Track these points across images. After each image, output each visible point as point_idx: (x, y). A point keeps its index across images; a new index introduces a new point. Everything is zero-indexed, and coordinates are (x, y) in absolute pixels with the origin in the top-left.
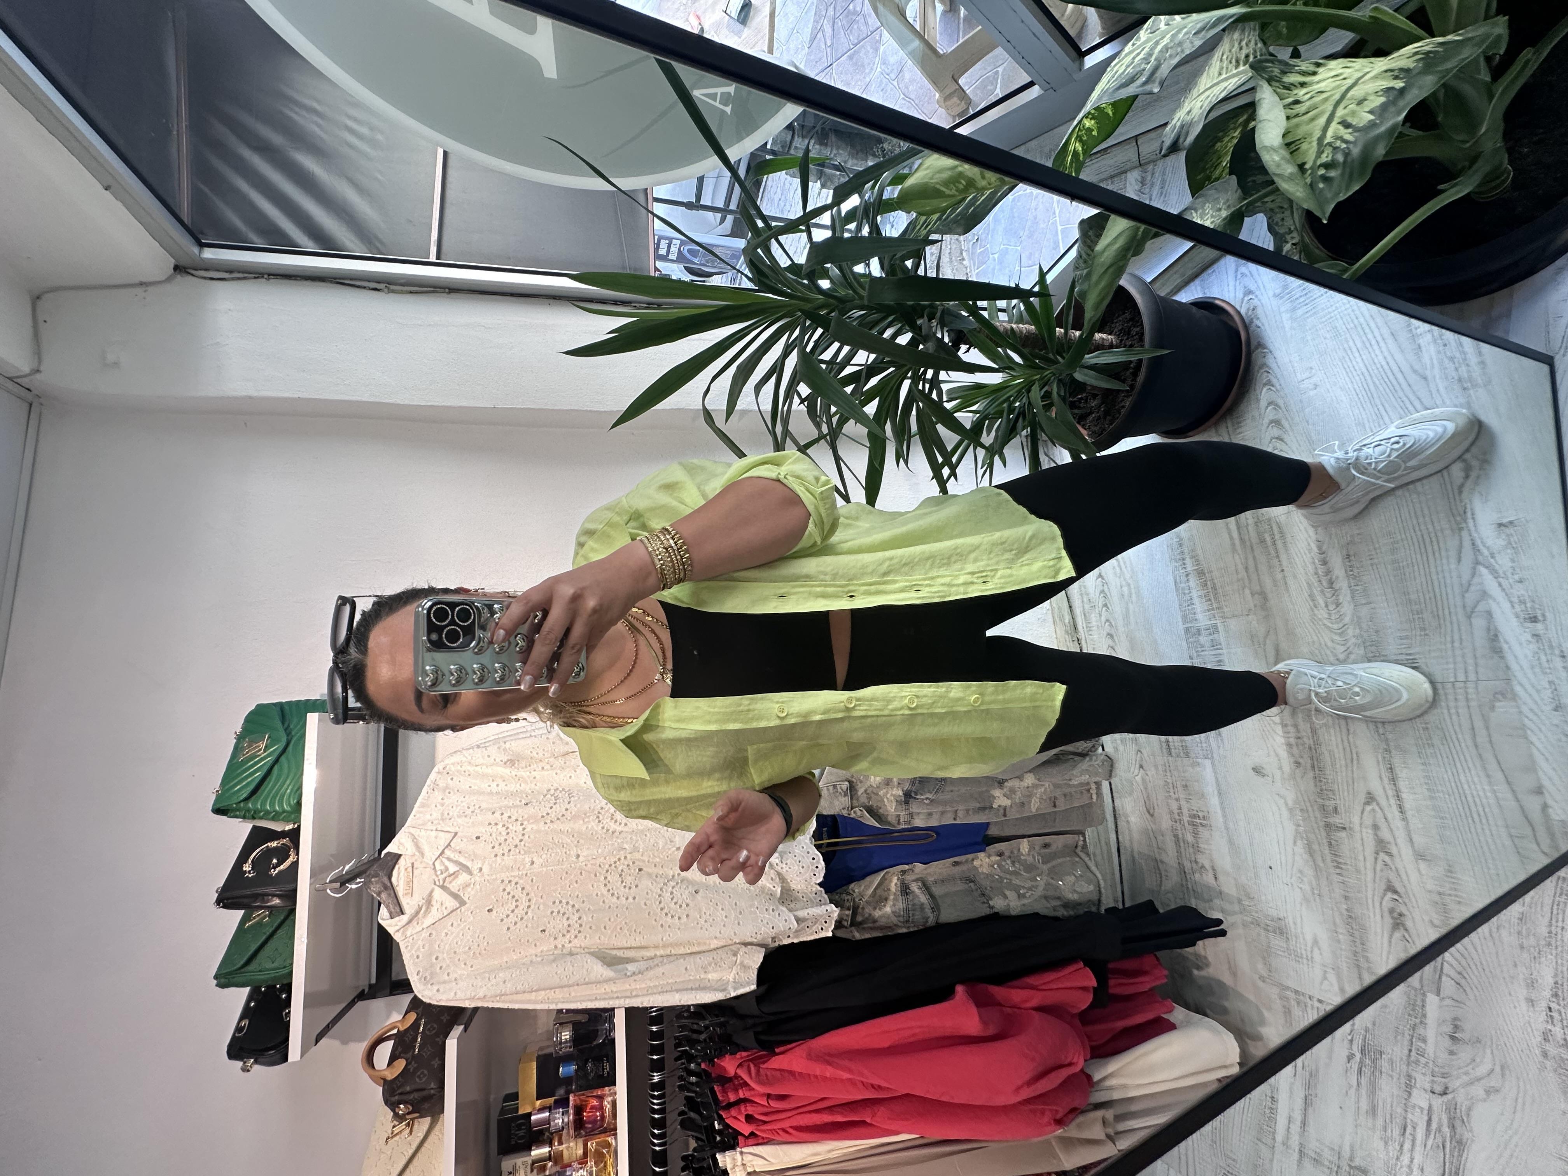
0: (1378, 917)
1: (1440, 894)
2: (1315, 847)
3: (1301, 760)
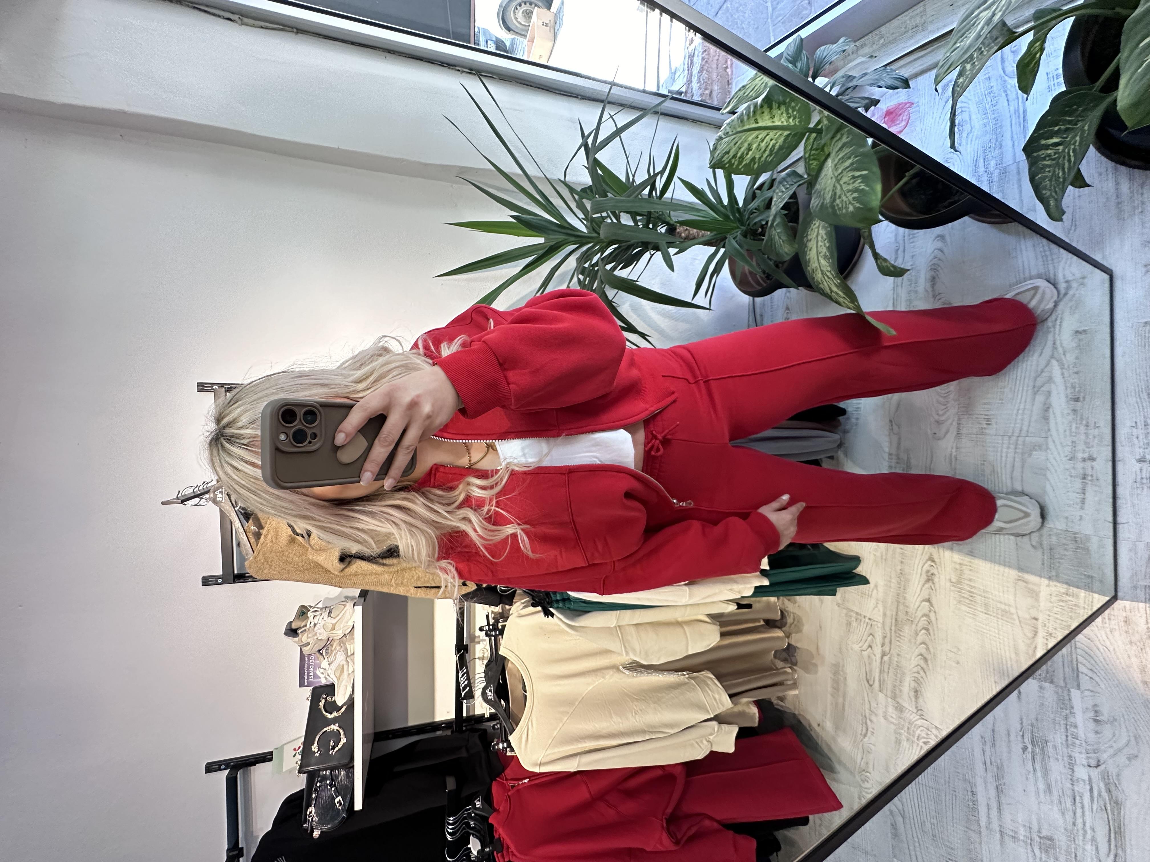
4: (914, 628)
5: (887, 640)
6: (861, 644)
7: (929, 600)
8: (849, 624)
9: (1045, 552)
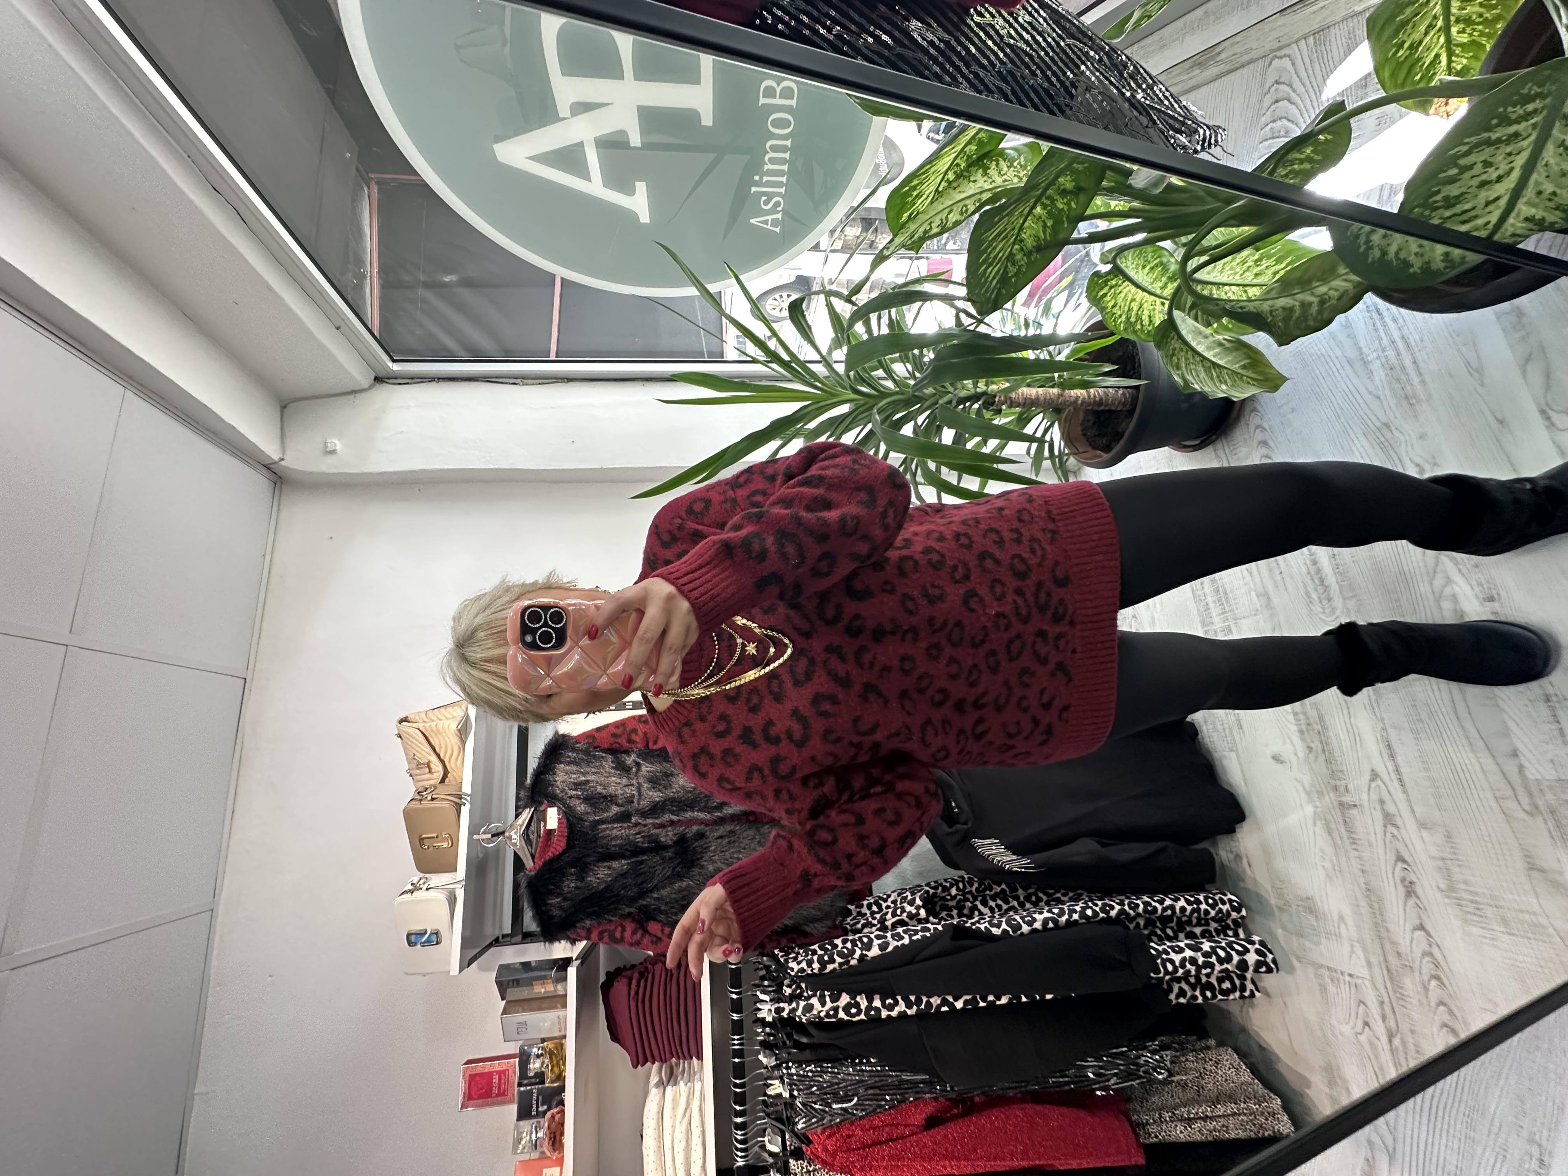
0: (1393, 889)
1: (1443, 859)
2: (1333, 826)
3: (1312, 745)
4: (1417, 978)
5: (1387, 1008)
6: (1351, 1023)
7: (1421, 927)
8: (1323, 989)
9: (1546, 816)
